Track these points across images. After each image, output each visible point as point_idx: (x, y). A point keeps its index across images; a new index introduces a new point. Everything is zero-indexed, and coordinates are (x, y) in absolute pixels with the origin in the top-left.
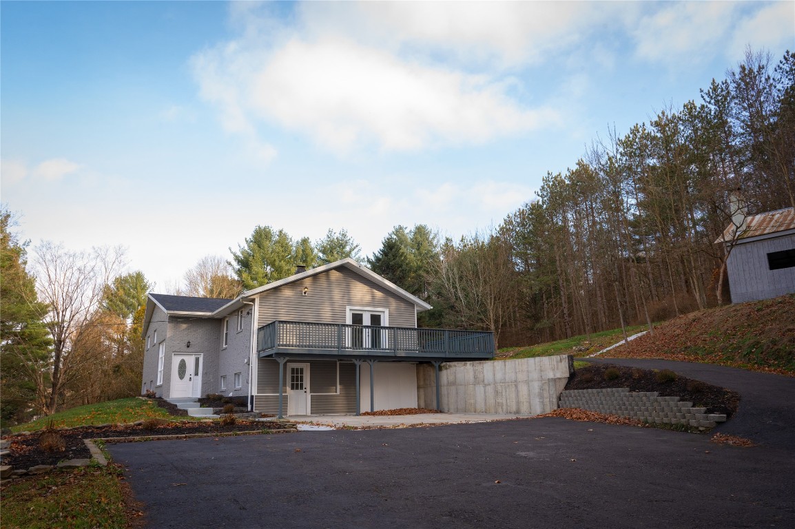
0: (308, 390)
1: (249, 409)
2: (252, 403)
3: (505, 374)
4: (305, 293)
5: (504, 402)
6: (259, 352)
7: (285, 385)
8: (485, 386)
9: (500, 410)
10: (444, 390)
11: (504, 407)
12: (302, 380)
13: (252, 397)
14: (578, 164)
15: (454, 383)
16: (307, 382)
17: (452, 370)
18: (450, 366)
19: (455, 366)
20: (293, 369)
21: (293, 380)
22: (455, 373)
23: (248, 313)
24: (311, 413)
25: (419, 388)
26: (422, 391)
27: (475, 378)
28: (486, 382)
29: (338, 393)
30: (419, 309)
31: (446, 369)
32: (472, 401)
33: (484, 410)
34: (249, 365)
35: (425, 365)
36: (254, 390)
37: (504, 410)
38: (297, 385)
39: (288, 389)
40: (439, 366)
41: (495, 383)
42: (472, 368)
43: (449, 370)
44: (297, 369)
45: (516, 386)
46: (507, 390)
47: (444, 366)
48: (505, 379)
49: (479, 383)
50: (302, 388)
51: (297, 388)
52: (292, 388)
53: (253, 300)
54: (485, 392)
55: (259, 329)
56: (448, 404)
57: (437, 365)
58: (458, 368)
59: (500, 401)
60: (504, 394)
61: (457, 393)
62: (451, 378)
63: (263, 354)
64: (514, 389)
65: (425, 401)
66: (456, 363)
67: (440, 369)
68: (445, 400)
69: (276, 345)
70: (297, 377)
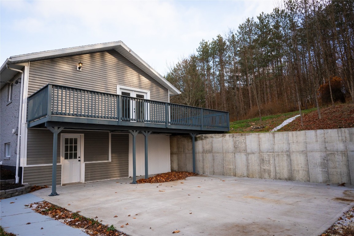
0: (82, 159)
1: (17, 181)
2: (20, 175)
3: (274, 144)
4: (79, 68)
5: (272, 169)
6: (29, 122)
7: (59, 155)
8: (248, 154)
9: (266, 175)
10: (199, 157)
11: (273, 174)
12: (76, 149)
13: (20, 168)
14: (218, 37)
15: (211, 151)
16: (81, 152)
17: (209, 140)
18: (206, 137)
19: (212, 137)
20: (67, 140)
21: (66, 150)
22: (212, 143)
23: (17, 82)
24: (85, 180)
25: (172, 154)
26: (175, 157)
27: (235, 147)
28: (249, 151)
29: (110, 160)
30: (171, 93)
31: (202, 139)
32: (232, 167)
33: (245, 174)
34: (17, 135)
35: (179, 136)
36: (23, 162)
37: (272, 176)
38: (71, 154)
39: (62, 159)
40: (195, 137)
41: (260, 152)
42: (231, 139)
43: (204, 141)
44: (71, 140)
45: (289, 156)
46: (277, 159)
47: (199, 137)
48: (273, 149)
49: (240, 152)
50: (75, 157)
51: (71, 158)
52: (66, 158)
53: (23, 69)
54: (247, 160)
55: (29, 98)
56: (203, 168)
57: (193, 136)
58: (215, 139)
59: (266, 167)
60: (271, 162)
61: (214, 160)
62: (207, 147)
63: (33, 124)
64: (285, 158)
65: (178, 164)
66: (213, 135)
67: (196, 139)
68: (199, 165)
69: (49, 113)
70: (71, 147)
